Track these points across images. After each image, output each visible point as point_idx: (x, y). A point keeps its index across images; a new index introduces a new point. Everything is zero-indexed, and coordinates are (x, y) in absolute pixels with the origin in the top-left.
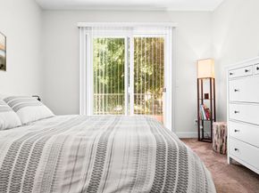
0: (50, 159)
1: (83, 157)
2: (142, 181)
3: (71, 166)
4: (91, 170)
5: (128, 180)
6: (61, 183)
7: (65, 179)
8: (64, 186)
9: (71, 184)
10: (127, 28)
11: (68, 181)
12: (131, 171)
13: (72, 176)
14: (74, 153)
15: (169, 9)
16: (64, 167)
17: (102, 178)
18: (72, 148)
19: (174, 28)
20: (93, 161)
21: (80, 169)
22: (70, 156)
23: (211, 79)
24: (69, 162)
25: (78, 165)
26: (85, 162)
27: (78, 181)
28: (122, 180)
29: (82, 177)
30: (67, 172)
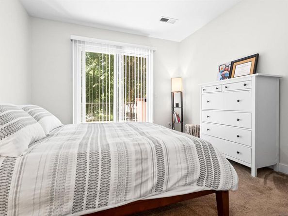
0: (120, 164)
1: (147, 159)
2: (193, 172)
3: (139, 168)
4: (156, 169)
5: (184, 172)
6: (134, 184)
7: (136, 180)
8: (136, 186)
9: (141, 184)
10: (118, 47)
11: (139, 181)
12: (184, 165)
13: (142, 176)
14: (139, 156)
15: (150, 36)
16: (134, 170)
17: (165, 174)
18: (136, 152)
19: (154, 51)
20: (155, 161)
21: (147, 169)
22: (137, 160)
23: (181, 93)
24: (137, 165)
25: (144, 166)
26: (150, 163)
27: (147, 180)
28: (180, 173)
29: (150, 176)
30: (137, 174)
